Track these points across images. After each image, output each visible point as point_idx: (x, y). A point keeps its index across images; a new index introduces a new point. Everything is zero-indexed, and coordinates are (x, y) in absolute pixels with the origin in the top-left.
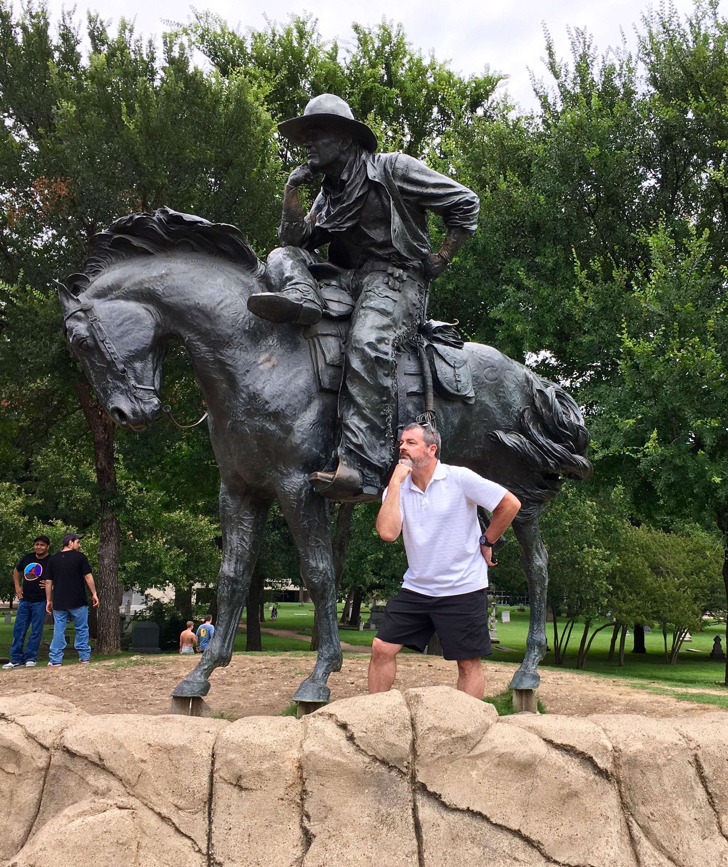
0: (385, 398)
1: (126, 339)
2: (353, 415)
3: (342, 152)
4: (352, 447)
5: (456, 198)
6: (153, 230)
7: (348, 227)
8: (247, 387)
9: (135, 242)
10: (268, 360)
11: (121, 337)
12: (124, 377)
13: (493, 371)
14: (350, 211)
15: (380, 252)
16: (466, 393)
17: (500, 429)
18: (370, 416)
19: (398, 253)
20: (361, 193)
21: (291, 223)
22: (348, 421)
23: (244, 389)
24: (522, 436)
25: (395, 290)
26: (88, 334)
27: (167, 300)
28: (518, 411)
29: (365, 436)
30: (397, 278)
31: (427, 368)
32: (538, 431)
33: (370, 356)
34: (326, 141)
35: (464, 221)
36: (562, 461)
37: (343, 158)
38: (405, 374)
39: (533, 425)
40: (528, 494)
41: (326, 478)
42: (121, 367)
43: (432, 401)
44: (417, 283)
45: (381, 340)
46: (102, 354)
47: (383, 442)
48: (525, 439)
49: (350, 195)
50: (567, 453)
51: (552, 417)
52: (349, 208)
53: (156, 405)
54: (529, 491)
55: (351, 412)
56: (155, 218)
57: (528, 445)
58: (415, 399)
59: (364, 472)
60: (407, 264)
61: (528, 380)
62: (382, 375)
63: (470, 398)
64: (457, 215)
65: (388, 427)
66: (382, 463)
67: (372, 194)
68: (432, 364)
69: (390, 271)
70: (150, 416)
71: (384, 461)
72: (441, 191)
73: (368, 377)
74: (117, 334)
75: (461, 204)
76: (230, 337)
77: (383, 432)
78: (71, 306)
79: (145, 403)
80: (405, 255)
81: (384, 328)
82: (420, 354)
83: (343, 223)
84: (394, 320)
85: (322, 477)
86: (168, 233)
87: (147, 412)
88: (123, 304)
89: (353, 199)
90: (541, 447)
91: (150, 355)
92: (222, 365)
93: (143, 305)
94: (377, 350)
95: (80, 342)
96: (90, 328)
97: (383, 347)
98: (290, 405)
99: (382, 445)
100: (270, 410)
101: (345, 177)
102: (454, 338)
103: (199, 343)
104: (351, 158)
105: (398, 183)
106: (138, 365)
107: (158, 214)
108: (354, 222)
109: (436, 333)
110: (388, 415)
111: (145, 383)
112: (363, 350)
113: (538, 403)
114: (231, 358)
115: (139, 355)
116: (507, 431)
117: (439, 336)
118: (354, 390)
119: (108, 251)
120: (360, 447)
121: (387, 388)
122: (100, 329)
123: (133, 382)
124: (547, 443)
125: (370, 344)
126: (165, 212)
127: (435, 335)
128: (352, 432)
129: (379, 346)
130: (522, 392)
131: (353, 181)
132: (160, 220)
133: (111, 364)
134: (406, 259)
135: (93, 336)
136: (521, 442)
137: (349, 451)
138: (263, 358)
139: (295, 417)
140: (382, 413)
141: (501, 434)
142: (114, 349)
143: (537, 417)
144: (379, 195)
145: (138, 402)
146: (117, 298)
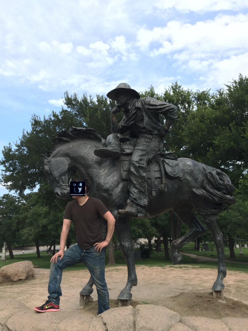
0: (144, 180)
1: (59, 169)
2: (133, 187)
3: (128, 100)
4: (133, 199)
5: (167, 108)
6: (69, 134)
7: (131, 124)
8: (97, 181)
9: (64, 139)
10: (104, 171)
11: (58, 169)
12: (59, 182)
13: (190, 167)
14: (131, 118)
15: (143, 131)
16: (178, 175)
17: (195, 188)
18: (138, 187)
19: (149, 130)
20: (134, 112)
21: (113, 126)
22: (131, 190)
23: (96, 182)
24: (203, 190)
25: (148, 142)
26: (49, 169)
27: (72, 155)
28: (201, 181)
29: (137, 195)
30: (148, 138)
31: (162, 168)
32: (211, 187)
33: (136, 166)
34: (121, 97)
35: (171, 115)
36: (221, 198)
37: (128, 102)
38: (154, 171)
39: (208, 185)
40: (209, 212)
41: (122, 212)
42: (58, 179)
43: (164, 180)
44: (157, 139)
45: (141, 160)
46: (52, 175)
47: (145, 196)
48: (204, 191)
49: (131, 114)
50: (222, 195)
51: (216, 182)
52: (131, 117)
53: (69, 190)
54: (210, 210)
55: (132, 186)
56: (69, 130)
57: (206, 193)
58: (158, 180)
59: (138, 208)
60: (153, 133)
61: (204, 169)
62: (142, 172)
63: (181, 178)
64: (168, 114)
65: (146, 191)
66: (144, 204)
67: (139, 112)
68: (164, 167)
69: (146, 136)
70: (67, 194)
71: (145, 204)
72: (162, 107)
73: (137, 173)
74: (57, 168)
75: (170, 110)
76: (91, 165)
77: (144, 192)
78: (46, 161)
79: (65, 190)
80: (151, 130)
81: (142, 155)
82: (160, 163)
83: (129, 123)
84: (147, 152)
85: (121, 211)
86: (73, 134)
87: (66, 193)
88: (59, 158)
89: (132, 114)
90: (211, 193)
91: (67, 174)
92: (89, 175)
93: (65, 158)
94: (139, 163)
95: (47, 171)
96: (49, 168)
97: (142, 162)
98: (111, 186)
99: (144, 198)
100: (104, 188)
101: (129, 108)
102: (174, 157)
103: (81, 168)
104: (131, 102)
105: (147, 106)
106: (63, 177)
107: (70, 129)
108: (133, 122)
109: (167, 156)
110: (145, 186)
111: (65, 183)
112: (134, 164)
113: (209, 177)
114: (91, 172)
115: (63, 174)
116: (197, 188)
117: (168, 156)
118: (132, 179)
119: (58, 143)
120: (135, 199)
121: (144, 176)
122: (52, 167)
123: (62, 183)
124: (214, 192)
125: (136, 162)
126: (72, 128)
127: (166, 157)
128: (132, 194)
129: (140, 162)
130: (202, 173)
131: (132, 108)
132: (71, 130)
133: (55, 178)
134: (152, 131)
135: (50, 170)
136: (203, 192)
137: (132, 201)
138: (102, 171)
139: (113, 190)
140: (143, 186)
141: (194, 190)
142: (56, 173)
143: (210, 182)
144: (140, 111)
145: (63, 190)
146: (58, 157)
